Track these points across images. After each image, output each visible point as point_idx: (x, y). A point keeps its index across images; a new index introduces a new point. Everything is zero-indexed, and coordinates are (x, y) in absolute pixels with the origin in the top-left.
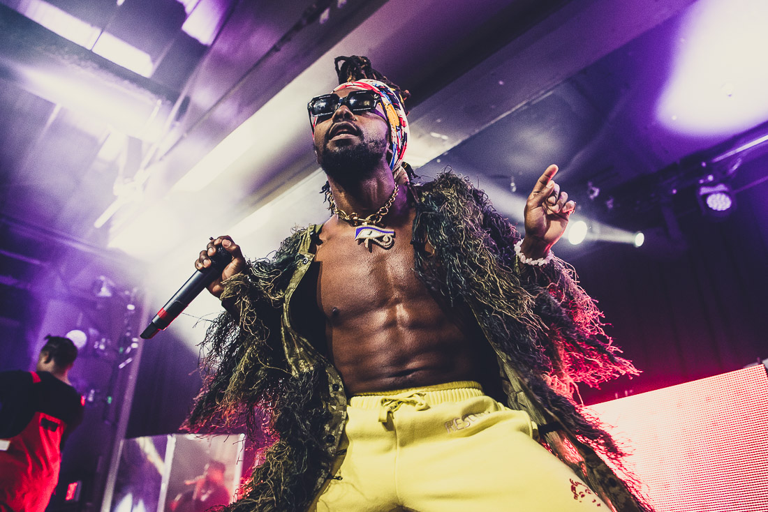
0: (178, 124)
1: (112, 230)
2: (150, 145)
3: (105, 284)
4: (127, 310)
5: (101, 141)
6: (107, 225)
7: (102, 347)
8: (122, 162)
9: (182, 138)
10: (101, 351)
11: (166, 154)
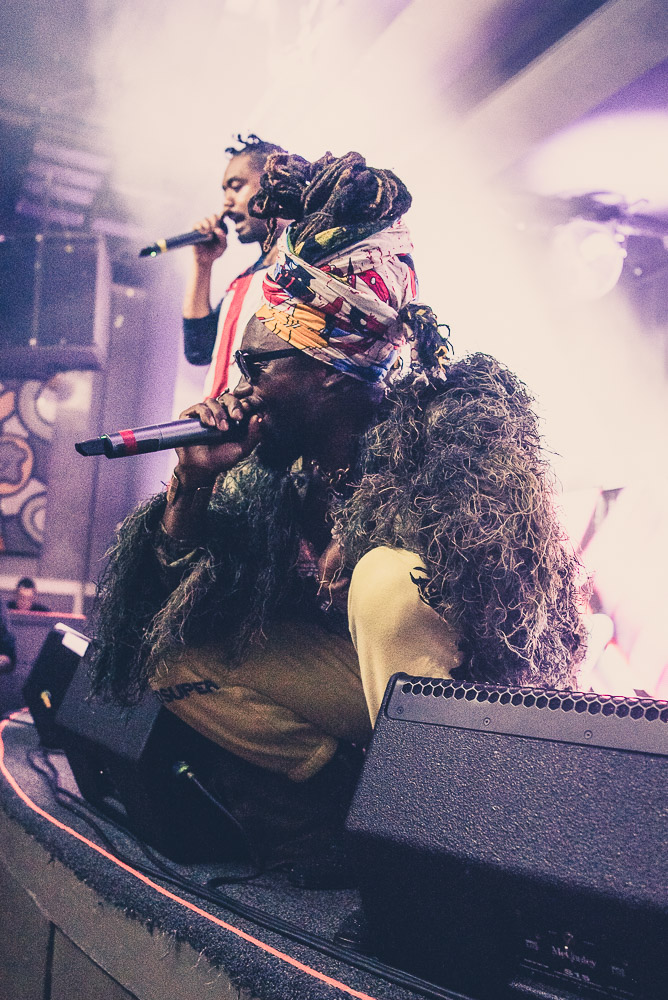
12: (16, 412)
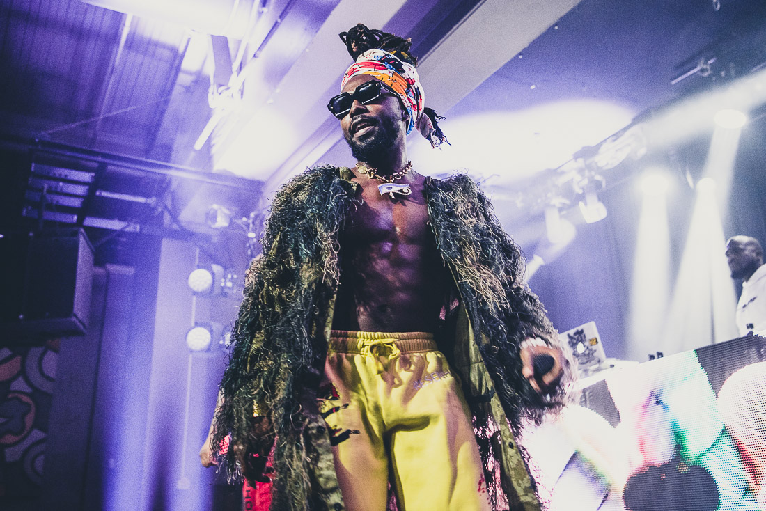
0: (265, 10)
1: (214, 151)
2: (239, 42)
3: (219, 212)
4: (248, 239)
5: (181, 50)
6: (208, 144)
7: (229, 284)
8: (210, 70)
9: (276, 25)
10: (229, 288)
11: (260, 49)
12: (23, 372)
